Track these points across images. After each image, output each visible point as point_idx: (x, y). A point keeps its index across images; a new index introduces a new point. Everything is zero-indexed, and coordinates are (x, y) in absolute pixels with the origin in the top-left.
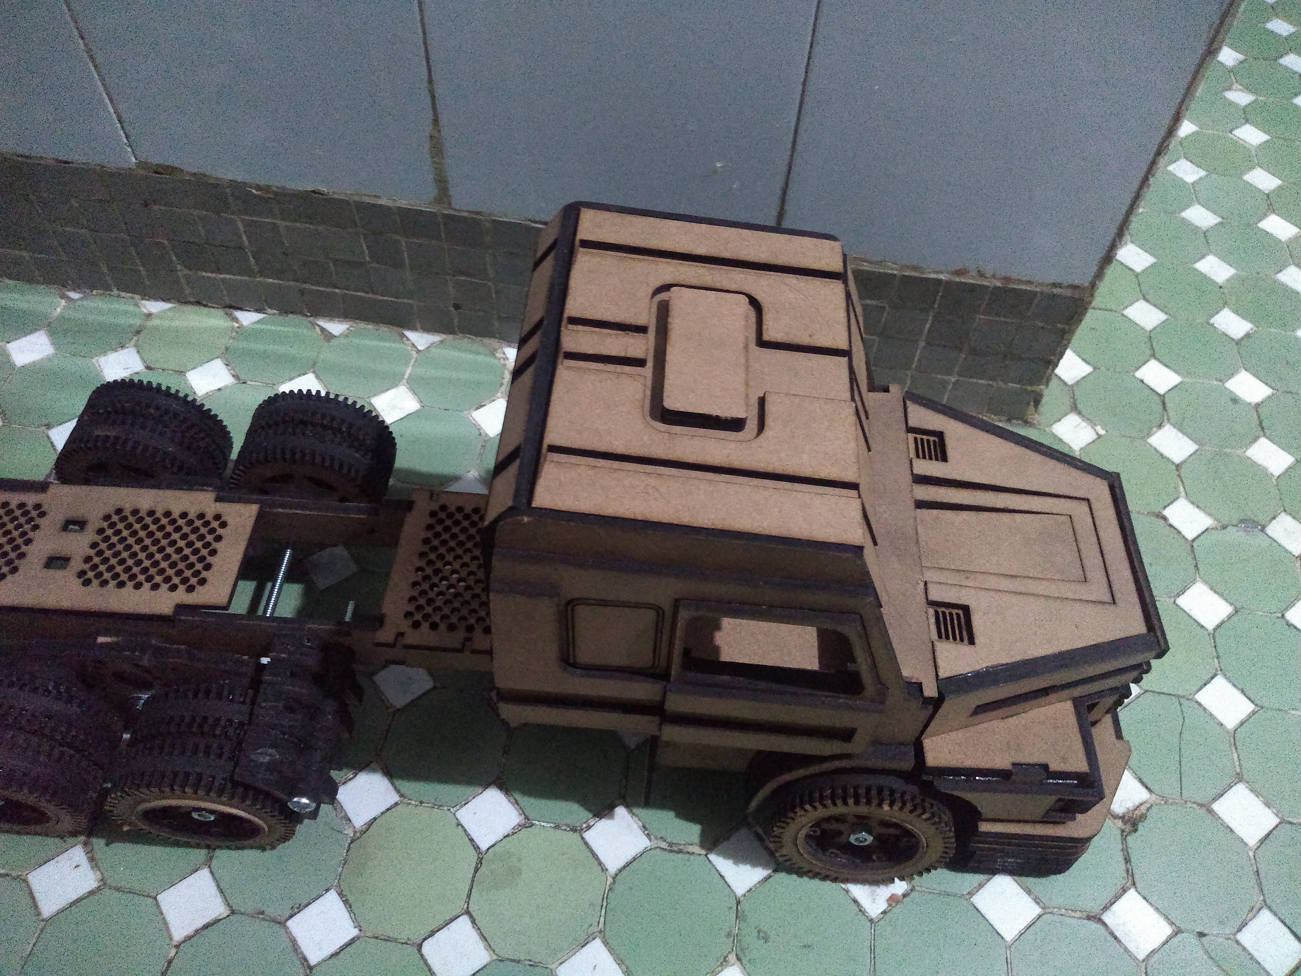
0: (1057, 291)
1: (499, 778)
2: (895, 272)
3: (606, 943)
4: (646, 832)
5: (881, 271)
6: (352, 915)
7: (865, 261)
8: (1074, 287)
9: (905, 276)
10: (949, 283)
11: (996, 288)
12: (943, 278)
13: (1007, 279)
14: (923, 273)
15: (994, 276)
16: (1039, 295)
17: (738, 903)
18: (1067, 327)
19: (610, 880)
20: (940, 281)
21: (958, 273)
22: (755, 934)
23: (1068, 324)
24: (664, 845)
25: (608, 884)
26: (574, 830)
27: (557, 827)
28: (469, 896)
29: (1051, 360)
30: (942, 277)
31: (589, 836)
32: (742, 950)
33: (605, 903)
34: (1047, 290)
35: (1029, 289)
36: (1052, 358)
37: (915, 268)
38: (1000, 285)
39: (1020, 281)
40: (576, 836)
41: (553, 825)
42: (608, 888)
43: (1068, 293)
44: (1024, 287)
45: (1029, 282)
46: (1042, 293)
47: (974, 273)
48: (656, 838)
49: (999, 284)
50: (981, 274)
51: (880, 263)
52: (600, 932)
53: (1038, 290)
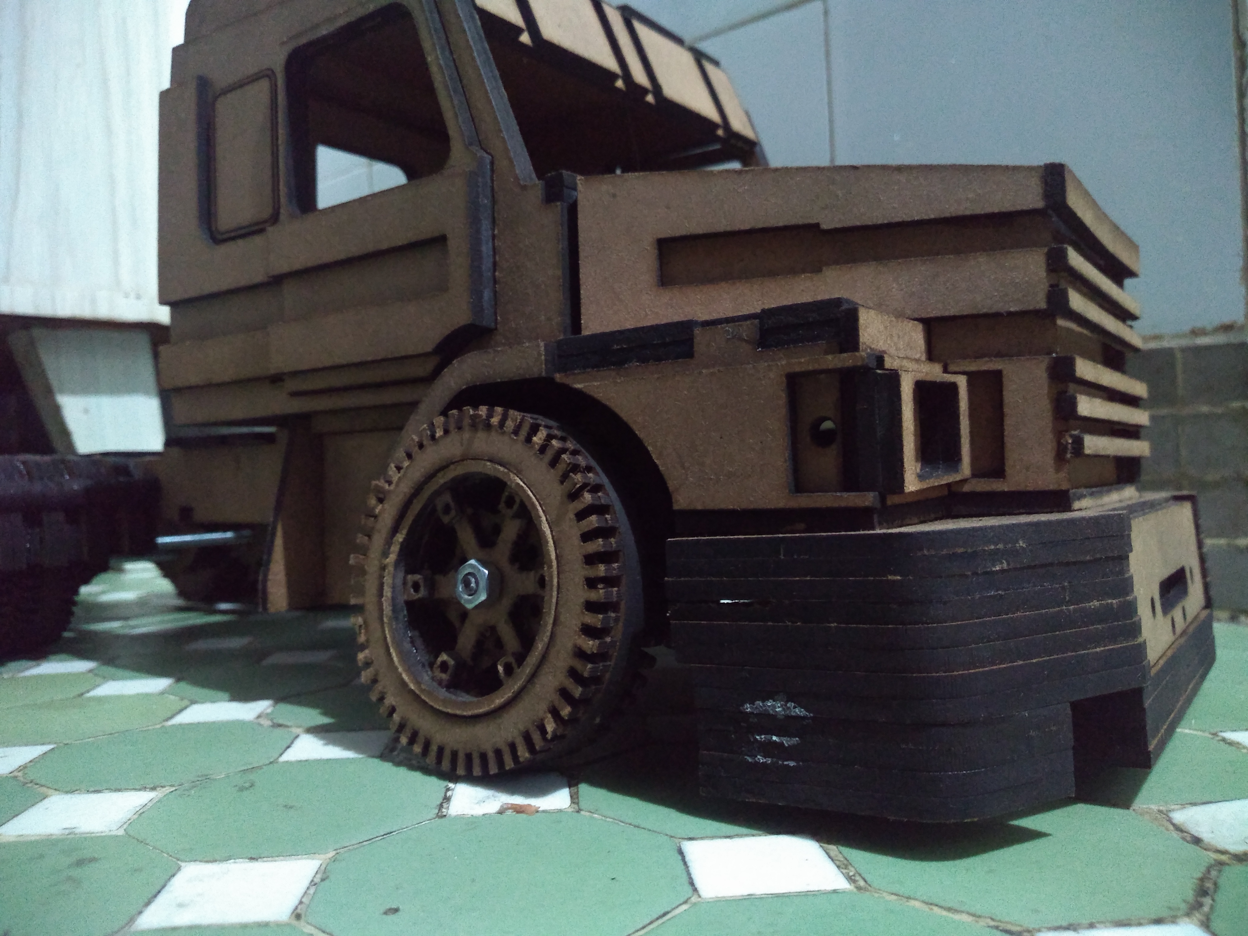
0: (1201, 341)
4: (262, 714)
17: (271, 763)
19: (158, 726)
24: (267, 722)
25: (151, 727)
26: (193, 702)
27: (182, 699)
31: (196, 706)
40: (187, 704)
41: (178, 698)
46: (1183, 350)
48: (267, 717)
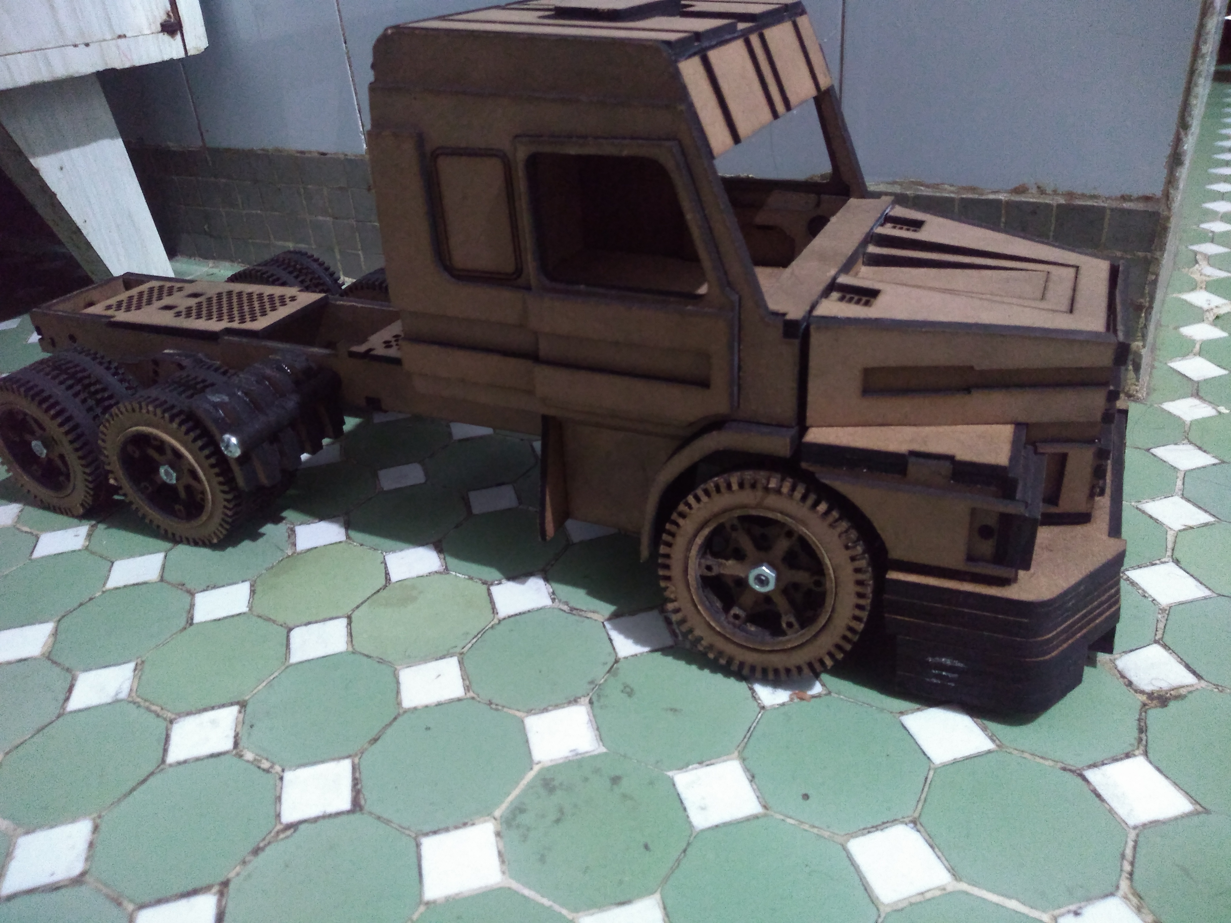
0: (1126, 205)
1: (440, 541)
2: (952, 195)
3: (461, 663)
4: (553, 597)
5: (938, 194)
6: (251, 600)
7: (922, 185)
8: (1147, 199)
9: (963, 198)
10: (1008, 203)
11: (1059, 206)
12: (1003, 198)
13: (1070, 195)
14: (982, 194)
15: (1055, 192)
16: (1108, 212)
17: (617, 661)
18: (1149, 255)
19: (496, 621)
20: (999, 202)
21: (1019, 190)
22: (622, 687)
23: (1150, 251)
24: (565, 608)
25: (493, 623)
26: (484, 583)
27: (471, 578)
28: (358, 607)
29: (1141, 303)
30: (1001, 197)
31: (494, 589)
32: (599, 696)
33: (479, 636)
34: (1115, 204)
35: (1095, 204)
36: (1142, 300)
37: (973, 189)
38: (1064, 202)
39: (1083, 196)
40: (485, 587)
41: (466, 577)
42: (490, 625)
43: (1140, 206)
44: (1090, 203)
45: (1093, 197)
46: (1112, 210)
47: (1034, 190)
48: (560, 601)
49: (1062, 201)
50: (1042, 191)
51: (935, 186)
52: (462, 654)
53: (1106, 205)
